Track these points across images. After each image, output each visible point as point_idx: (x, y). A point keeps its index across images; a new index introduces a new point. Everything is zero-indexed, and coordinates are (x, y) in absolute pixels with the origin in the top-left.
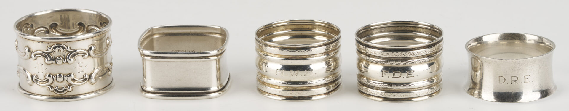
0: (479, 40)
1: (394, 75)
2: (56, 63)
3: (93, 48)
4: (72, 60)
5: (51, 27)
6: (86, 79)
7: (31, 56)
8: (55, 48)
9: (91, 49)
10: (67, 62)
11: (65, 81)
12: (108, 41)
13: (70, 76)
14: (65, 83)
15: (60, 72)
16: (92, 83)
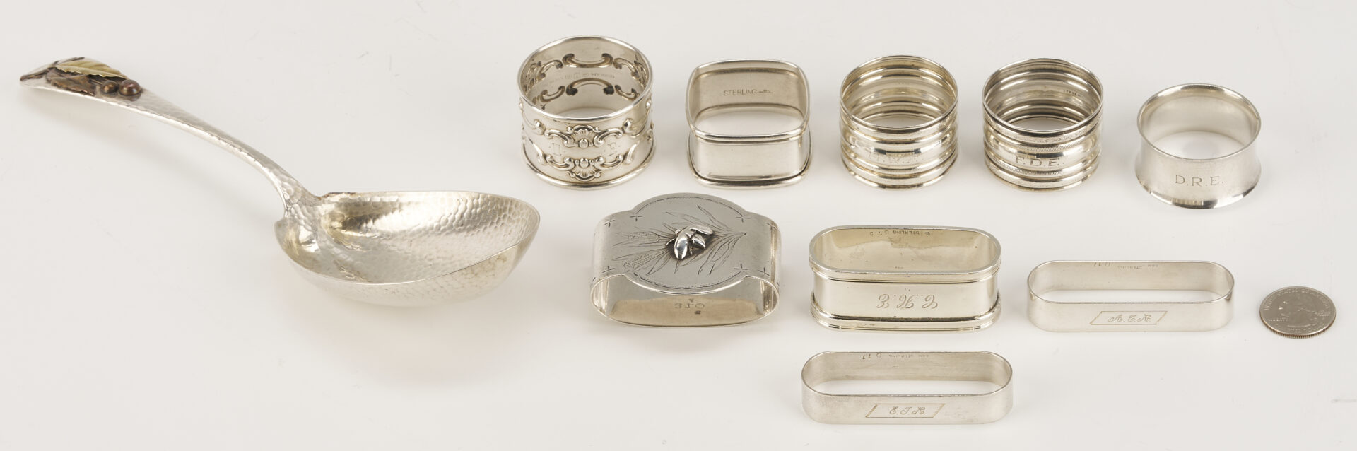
0: (1153, 100)
1: (1032, 162)
2: (579, 146)
3: (629, 124)
4: (601, 142)
5: (565, 58)
6: (619, 162)
7: (543, 133)
8: (577, 129)
9: (626, 125)
10: (594, 145)
11: (591, 166)
12: (648, 104)
13: (599, 160)
14: (591, 169)
15: (585, 156)
16: (626, 164)
